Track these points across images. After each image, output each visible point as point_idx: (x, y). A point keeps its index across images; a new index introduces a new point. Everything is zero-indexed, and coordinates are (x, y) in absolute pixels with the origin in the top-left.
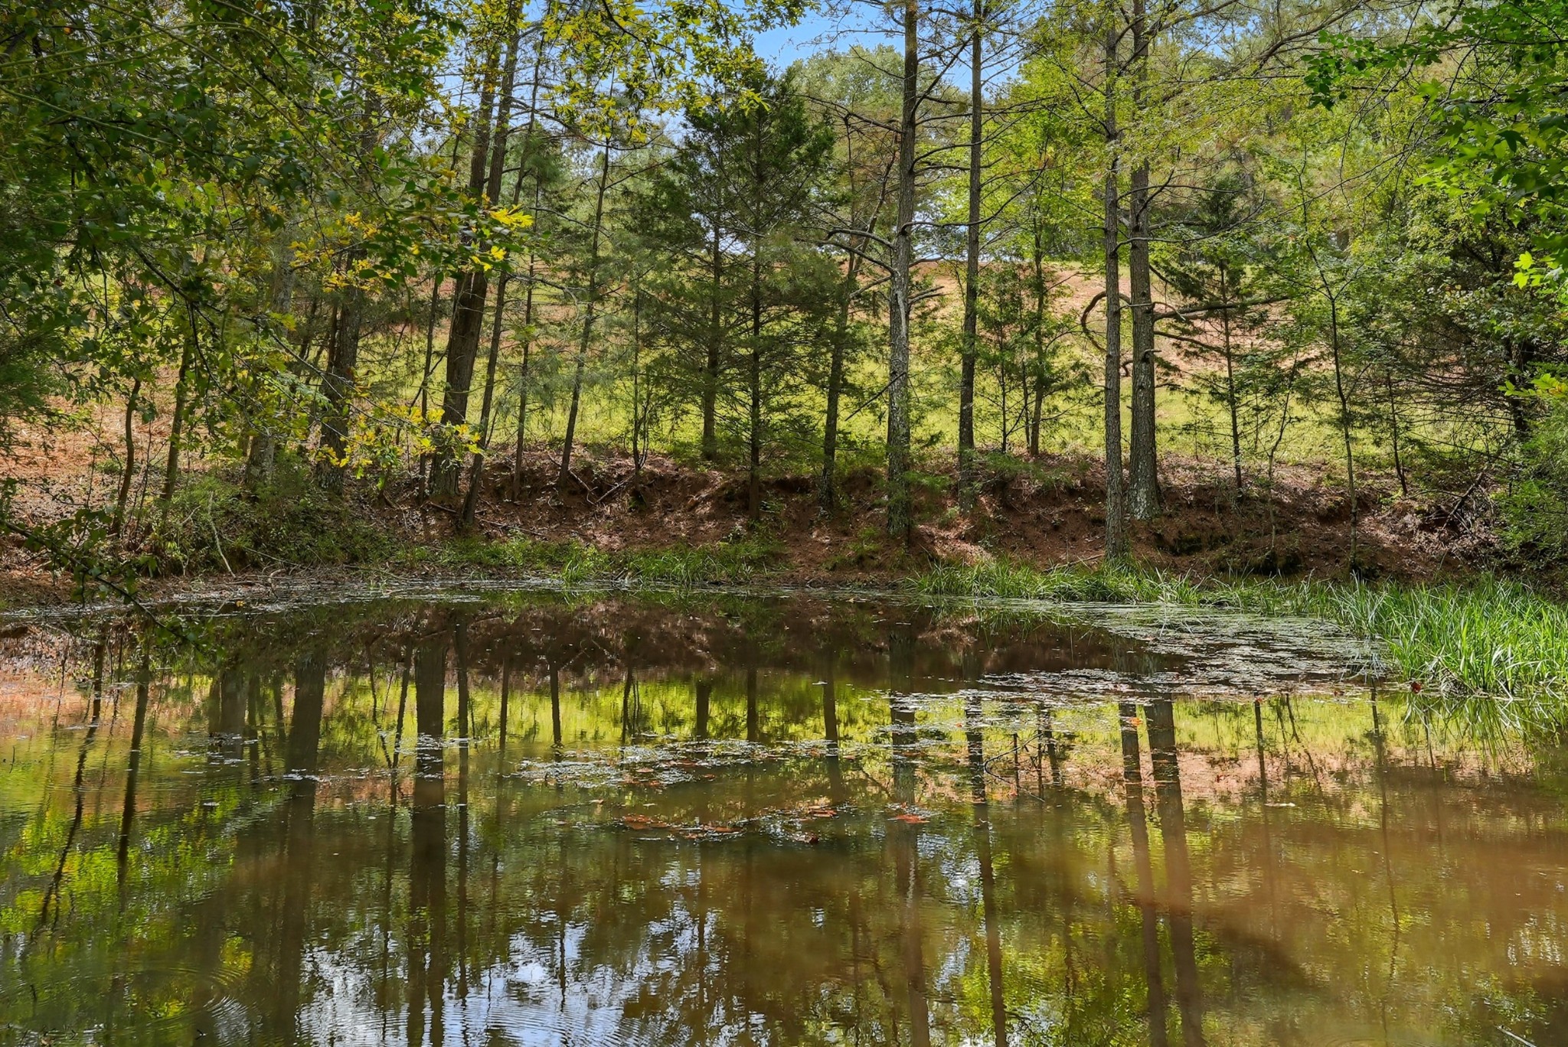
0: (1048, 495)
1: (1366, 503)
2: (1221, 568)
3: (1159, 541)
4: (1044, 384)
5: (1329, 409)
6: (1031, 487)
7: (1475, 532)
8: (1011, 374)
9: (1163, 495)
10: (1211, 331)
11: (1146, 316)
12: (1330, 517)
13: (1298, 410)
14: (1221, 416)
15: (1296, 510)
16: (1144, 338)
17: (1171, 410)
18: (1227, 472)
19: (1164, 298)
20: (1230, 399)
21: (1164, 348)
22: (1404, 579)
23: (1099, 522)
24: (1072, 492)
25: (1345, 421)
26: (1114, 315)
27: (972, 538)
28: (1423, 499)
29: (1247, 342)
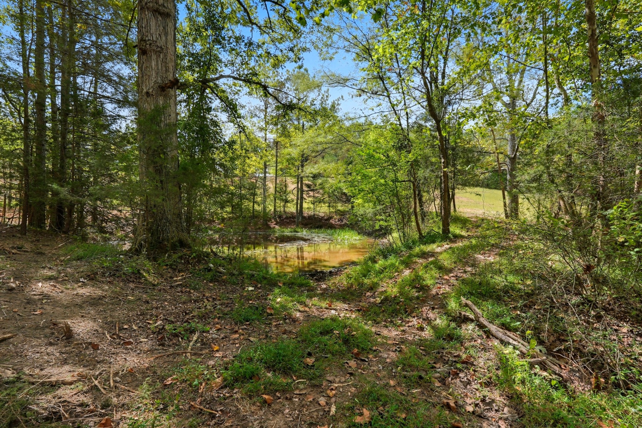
0: (287, 218)
1: (331, 218)
2: (311, 228)
3: (303, 224)
4: (286, 201)
5: (327, 205)
6: (284, 217)
7: (345, 221)
8: (282, 200)
9: (304, 218)
10: (311, 193)
11: (302, 191)
12: (326, 220)
13: (323, 205)
14: (312, 206)
15: (322, 219)
16: (302, 194)
17: (305, 205)
18: (313, 214)
19: (305, 188)
20: (314, 204)
21: (304, 196)
22: (335, 228)
23: (295, 221)
24: (290, 217)
25: (329, 206)
26: (298, 192)
27: (276, 224)
28: (338, 217)
29: (316, 195)
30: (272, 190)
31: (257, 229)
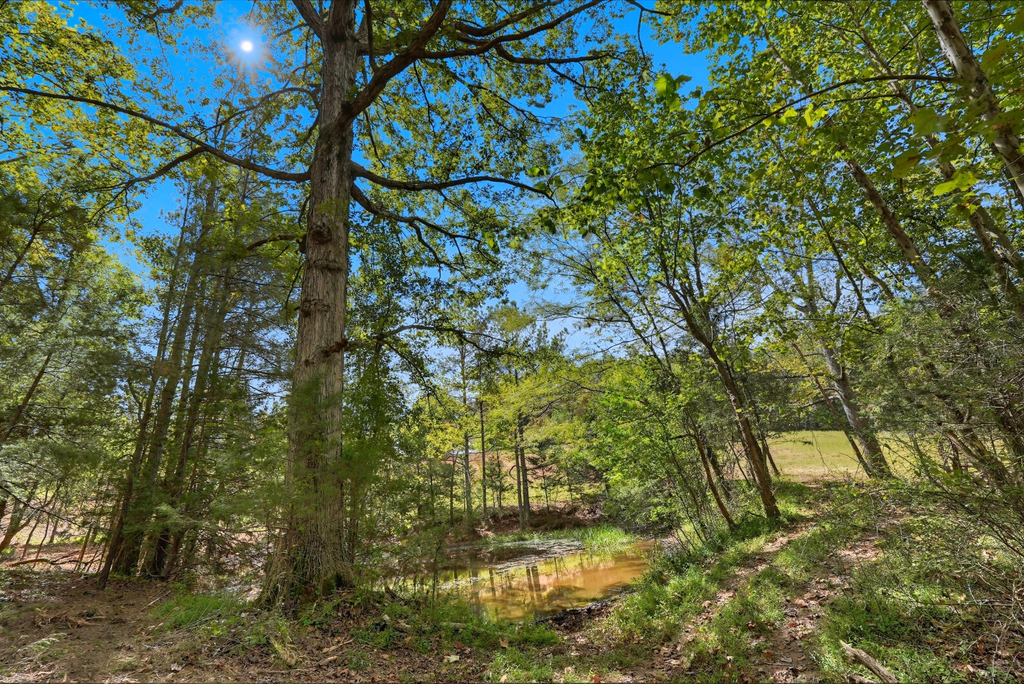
0: (505, 517)
1: (574, 510)
2: (546, 529)
3: (532, 525)
4: (502, 489)
5: (566, 487)
6: (501, 515)
7: (599, 513)
8: (495, 488)
9: (532, 513)
10: (540, 472)
11: (525, 470)
12: (569, 513)
13: (560, 489)
14: (543, 492)
15: (561, 513)
16: (525, 475)
17: (532, 493)
18: (545, 506)
19: (529, 465)
20: (545, 488)
21: (529, 477)
22: (585, 526)
23: (518, 522)
24: (510, 516)
25: (570, 490)
26: (518, 472)
27: (488, 530)
28: (588, 507)
29: (548, 474)
30: (479, 475)
31: (459, 541)
